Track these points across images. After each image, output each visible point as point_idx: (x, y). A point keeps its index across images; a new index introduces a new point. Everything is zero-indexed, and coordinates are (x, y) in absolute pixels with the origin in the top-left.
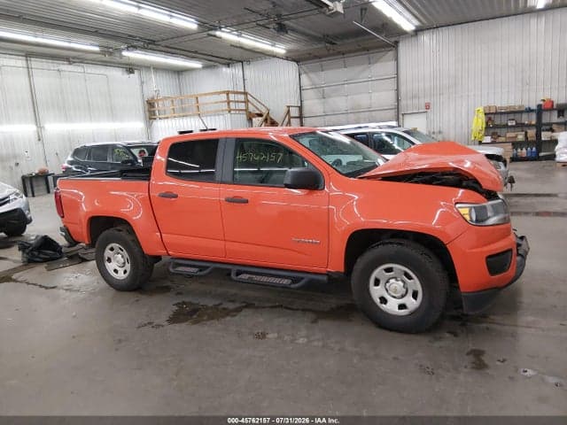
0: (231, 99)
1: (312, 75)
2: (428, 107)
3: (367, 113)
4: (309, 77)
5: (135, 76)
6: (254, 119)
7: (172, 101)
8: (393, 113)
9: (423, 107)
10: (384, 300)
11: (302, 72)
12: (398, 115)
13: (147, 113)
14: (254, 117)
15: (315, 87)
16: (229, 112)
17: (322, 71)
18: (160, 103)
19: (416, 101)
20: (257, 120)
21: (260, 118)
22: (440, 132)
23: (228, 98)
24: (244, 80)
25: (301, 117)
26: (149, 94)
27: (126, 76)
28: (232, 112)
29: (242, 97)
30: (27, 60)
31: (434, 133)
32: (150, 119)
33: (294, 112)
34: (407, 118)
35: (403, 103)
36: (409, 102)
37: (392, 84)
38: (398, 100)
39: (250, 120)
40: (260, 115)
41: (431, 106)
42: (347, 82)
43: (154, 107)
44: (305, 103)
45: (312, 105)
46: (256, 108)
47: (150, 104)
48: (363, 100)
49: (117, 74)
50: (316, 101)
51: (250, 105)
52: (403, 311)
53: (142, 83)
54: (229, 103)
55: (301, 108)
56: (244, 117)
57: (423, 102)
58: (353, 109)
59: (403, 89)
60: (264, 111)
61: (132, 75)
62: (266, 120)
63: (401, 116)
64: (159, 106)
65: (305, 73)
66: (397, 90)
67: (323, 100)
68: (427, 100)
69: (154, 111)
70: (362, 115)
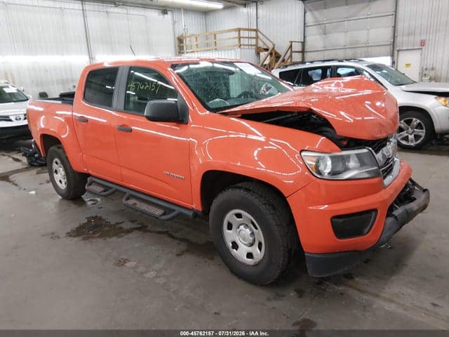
0: (241, 35)
1: (316, 13)
2: (423, 43)
3: (365, 49)
4: (313, 15)
5: (169, 16)
6: (261, 54)
7: (196, 38)
8: (388, 49)
9: (419, 43)
10: (235, 246)
11: (307, 10)
12: (394, 51)
13: (177, 48)
14: (261, 51)
15: (318, 24)
16: (240, 46)
17: (326, 8)
18: (188, 39)
19: (411, 38)
20: (263, 54)
21: (266, 53)
22: (433, 69)
23: (239, 34)
24: (257, 18)
25: (303, 52)
26: (179, 32)
27: (161, 16)
28: (242, 47)
29: (253, 34)
30: (82, 4)
31: (426, 69)
32: (179, 53)
33: (297, 47)
34: (401, 54)
35: (399, 40)
36: (405, 39)
37: (389, 21)
38: (394, 37)
39: (258, 54)
40: (267, 50)
41: (427, 42)
42: (348, 19)
43: (183, 42)
44: (308, 39)
45: (314, 40)
46: (264, 43)
47: (180, 40)
48: (362, 36)
49: (154, 15)
50: (318, 36)
51: (259, 40)
52: (249, 260)
53: (174, 23)
54: (240, 39)
55: (303, 43)
56: (253, 51)
57: (418, 39)
58: (351, 44)
59: (400, 26)
60: (271, 46)
61: (166, 16)
62: (271, 54)
63: (396, 52)
64: (187, 42)
65: (310, 10)
66: (394, 27)
67: (324, 36)
68: (423, 37)
69: (183, 47)
70: (359, 51)
